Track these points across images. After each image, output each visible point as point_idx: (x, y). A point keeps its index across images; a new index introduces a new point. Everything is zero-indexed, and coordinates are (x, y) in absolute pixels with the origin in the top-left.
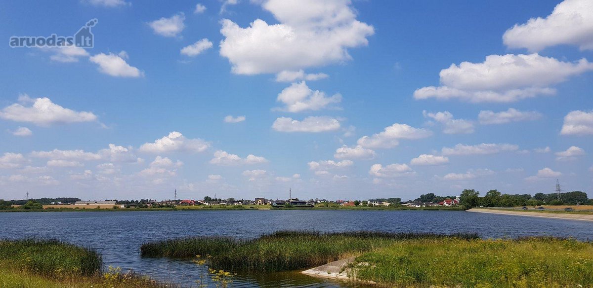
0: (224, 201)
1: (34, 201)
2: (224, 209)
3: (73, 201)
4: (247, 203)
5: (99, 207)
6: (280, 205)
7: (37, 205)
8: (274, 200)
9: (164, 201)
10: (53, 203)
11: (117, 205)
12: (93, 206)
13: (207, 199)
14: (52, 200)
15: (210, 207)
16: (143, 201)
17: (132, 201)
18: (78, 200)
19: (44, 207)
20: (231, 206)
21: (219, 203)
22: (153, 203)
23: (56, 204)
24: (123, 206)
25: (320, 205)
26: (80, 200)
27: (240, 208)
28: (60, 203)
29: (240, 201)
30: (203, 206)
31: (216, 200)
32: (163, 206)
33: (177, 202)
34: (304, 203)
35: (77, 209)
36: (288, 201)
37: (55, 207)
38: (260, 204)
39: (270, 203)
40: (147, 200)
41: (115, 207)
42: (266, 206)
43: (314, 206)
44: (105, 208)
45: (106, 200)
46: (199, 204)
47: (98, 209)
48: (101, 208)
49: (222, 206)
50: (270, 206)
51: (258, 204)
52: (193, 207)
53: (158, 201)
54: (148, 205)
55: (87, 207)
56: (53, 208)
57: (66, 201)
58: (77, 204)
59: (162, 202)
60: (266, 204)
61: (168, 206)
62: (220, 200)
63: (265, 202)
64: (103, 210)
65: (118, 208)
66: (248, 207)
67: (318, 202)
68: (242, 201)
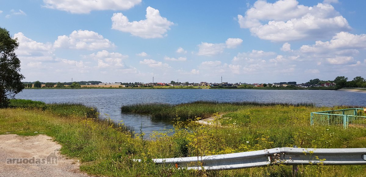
0: (182, 84)
1: (76, 83)
2: (182, 88)
3: (97, 83)
4: (196, 85)
5: (111, 87)
6: (215, 86)
7: (77, 85)
8: (213, 83)
9: (148, 83)
10: (87, 84)
11: (121, 86)
12: (108, 86)
13: (173, 83)
14: (86, 82)
15: (174, 87)
16: (136, 83)
17: (130, 83)
18: (100, 82)
19: (82, 86)
20: (186, 86)
21: (179, 85)
22: (141, 85)
23: (88, 84)
24: (124, 86)
25: (241, 86)
26: (102, 83)
27: (191, 88)
28: (91, 84)
29: (192, 84)
30: (170, 87)
31: (178, 83)
32: (146, 86)
33: (155, 84)
34: (231, 85)
35: (99, 88)
36: (221, 84)
37: (88, 86)
38: (203, 86)
39: (210, 85)
40: (138, 83)
41: (120, 87)
42: (207, 86)
43: (237, 87)
44: (114, 87)
45: (116, 83)
46: (168, 85)
47: (111, 88)
48: (112, 87)
49: (180, 87)
50: (210, 87)
51: (202, 86)
52: (164, 87)
53: (144, 83)
54: (139, 86)
55: (105, 86)
56: (86, 87)
57: (94, 83)
58: (100, 85)
59: (147, 84)
60: (207, 85)
61: (149, 86)
62: (180, 83)
63: (206, 84)
64: (114, 88)
65: (122, 87)
66: (196, 87)
67: (240, 84)
68: (193, 84)
